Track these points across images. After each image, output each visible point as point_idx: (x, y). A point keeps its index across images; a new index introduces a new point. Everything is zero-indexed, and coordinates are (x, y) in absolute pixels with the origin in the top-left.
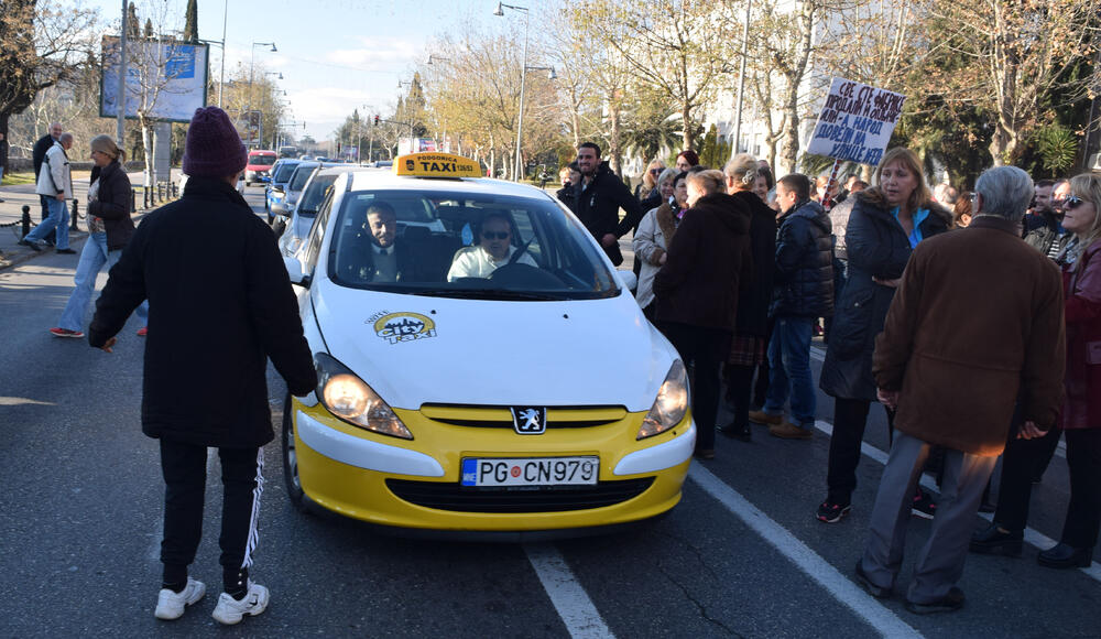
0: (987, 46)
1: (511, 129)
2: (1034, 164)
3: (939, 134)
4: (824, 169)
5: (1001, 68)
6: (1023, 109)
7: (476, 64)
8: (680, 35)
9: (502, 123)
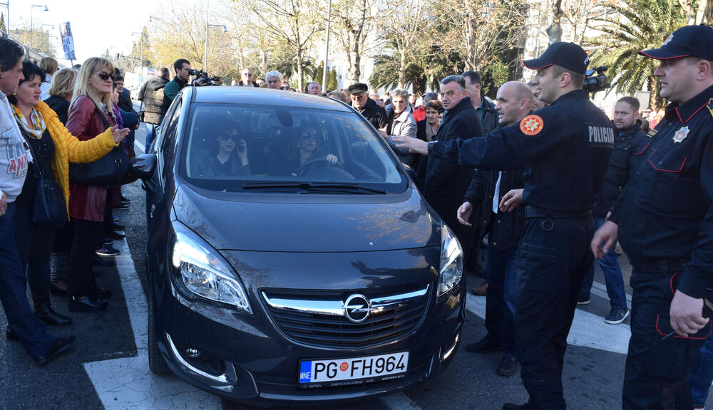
0: (459, 18)
1: (201, 62)
2: (489, 84)
3: (440, 67)
4: (381, 86)
5: (468, 32)
6: (479, 54)
7: (178, 22)
8: (294, 7)
9: (195, 58)
